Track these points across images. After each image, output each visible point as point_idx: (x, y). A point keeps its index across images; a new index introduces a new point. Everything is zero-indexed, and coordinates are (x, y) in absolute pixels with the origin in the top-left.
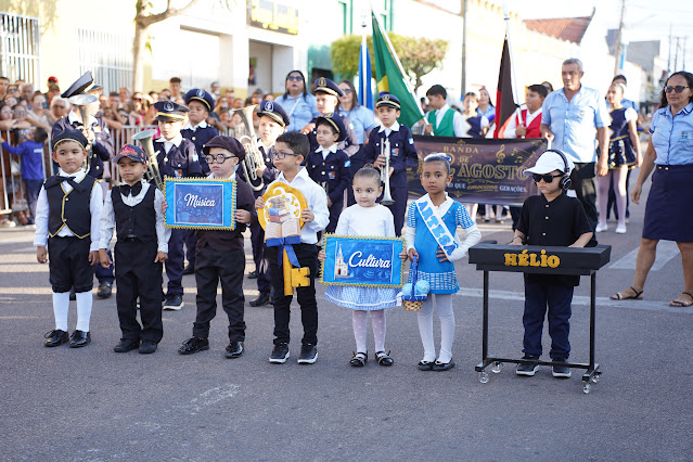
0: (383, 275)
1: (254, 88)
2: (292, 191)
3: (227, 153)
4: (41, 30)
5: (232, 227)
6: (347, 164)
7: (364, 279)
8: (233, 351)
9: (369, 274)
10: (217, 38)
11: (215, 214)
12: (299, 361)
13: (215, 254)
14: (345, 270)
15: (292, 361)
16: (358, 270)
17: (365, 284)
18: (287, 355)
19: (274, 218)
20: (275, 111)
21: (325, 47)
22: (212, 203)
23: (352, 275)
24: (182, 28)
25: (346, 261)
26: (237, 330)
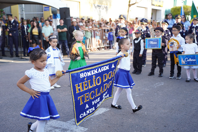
0: (194, 63)
1: (152, 20)
2: (175, 40)
3: (159, 31)
4: (108, 8)
5: (161, 48)
6: (184, 34)
7: (189, 64)
8: (160, 75)
9: (191, 63)
10: (144, 9)
11: (157, 45)
12: (177, 78)
13: (157, 54)
14: (184, 63)
15: (175, 78)
16: (187, 62)
17: (190, 65)
18: (174, 77)
19: (171, 47)
20: (165, 22)
21: (169, 10)
22: (156, 43)
23: (186, 63)
24: (137, 7)
25: (184, 60)
26: (161, 71)
